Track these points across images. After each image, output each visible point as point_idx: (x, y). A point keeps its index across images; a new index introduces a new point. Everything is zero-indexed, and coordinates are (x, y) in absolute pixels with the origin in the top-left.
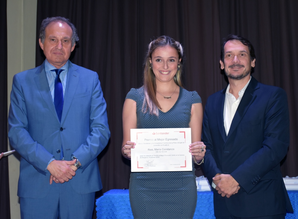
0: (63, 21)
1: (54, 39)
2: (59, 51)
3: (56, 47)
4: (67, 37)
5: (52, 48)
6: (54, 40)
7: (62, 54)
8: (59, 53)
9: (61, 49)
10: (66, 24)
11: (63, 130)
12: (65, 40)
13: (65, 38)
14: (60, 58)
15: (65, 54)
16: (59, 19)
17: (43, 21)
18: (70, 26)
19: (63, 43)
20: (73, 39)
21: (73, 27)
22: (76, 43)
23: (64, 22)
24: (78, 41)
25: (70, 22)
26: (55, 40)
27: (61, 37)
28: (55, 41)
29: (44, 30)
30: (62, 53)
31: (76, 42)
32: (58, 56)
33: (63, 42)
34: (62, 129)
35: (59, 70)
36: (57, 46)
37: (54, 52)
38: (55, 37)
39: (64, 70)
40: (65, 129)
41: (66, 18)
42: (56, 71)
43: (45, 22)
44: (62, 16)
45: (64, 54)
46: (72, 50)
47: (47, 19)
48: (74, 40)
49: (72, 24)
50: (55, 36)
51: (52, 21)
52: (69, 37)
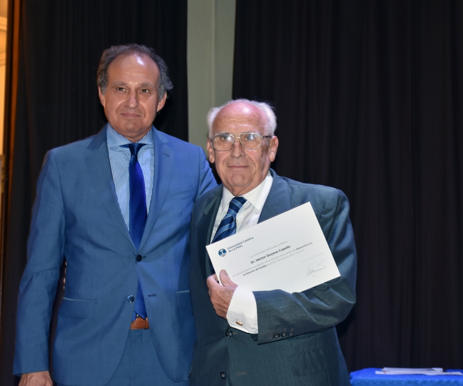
0: (141, 52)
1: (123, 87)
2: (133, 110)
3: (127, 104)
4: (148, 83)
5: (119, 103)
6: (122, 89)
7: (139, 116)
8: (133, 115)
9: (134, 107)
10: (147, 57)
11: (143, 259)
12: (143, 90)
13: (143, 85)
14: (135, 124)
15: (145, 116)
16: (133, 49)
17: (104, 54)
18: (156, 61)
19: (140, 96)
20: (160, 87)
21: (162, 62)
22: (167, 94)
23: (142, 54)
24: (171, 90)
25: (155, 54)
26: (124, 90)
27: (137, 83)
28: (125, 92)
29: (105, 70)
30: (139, 114)
31: (168, 92)
32: (130, 120)
33: (140, 93)
34: (139, 258)
35: (136, 146)
36: (128, 101)
37: (123, 113)
38: (123, 84)
39: (145, 144)
40: (145, 257)
41: (148, 46)
42: (130, 146)
43: (107, 55)
44: (140, 43)
45: (143, 115)
46: (160, 108)
47: (113, 49)
48: (162, 88)
49: (159, 58)
50: (125, 81)
51: (121, 53)
52: (151, 82)
